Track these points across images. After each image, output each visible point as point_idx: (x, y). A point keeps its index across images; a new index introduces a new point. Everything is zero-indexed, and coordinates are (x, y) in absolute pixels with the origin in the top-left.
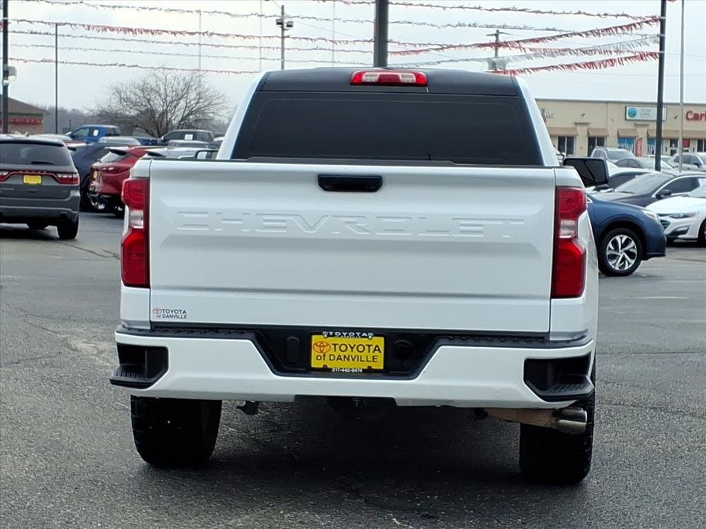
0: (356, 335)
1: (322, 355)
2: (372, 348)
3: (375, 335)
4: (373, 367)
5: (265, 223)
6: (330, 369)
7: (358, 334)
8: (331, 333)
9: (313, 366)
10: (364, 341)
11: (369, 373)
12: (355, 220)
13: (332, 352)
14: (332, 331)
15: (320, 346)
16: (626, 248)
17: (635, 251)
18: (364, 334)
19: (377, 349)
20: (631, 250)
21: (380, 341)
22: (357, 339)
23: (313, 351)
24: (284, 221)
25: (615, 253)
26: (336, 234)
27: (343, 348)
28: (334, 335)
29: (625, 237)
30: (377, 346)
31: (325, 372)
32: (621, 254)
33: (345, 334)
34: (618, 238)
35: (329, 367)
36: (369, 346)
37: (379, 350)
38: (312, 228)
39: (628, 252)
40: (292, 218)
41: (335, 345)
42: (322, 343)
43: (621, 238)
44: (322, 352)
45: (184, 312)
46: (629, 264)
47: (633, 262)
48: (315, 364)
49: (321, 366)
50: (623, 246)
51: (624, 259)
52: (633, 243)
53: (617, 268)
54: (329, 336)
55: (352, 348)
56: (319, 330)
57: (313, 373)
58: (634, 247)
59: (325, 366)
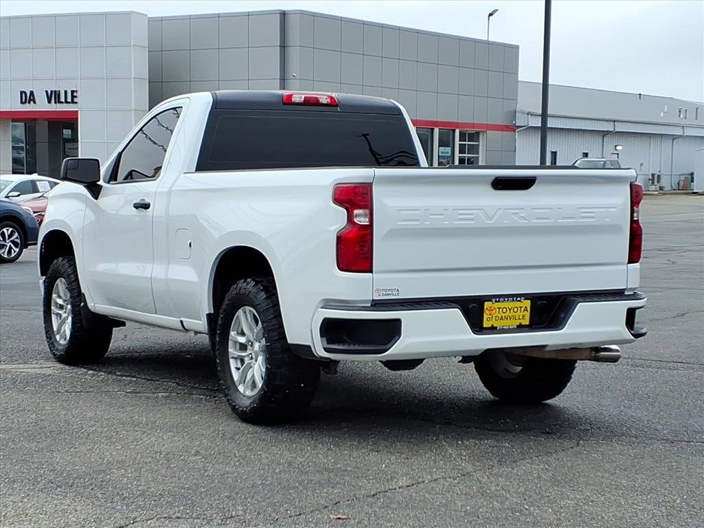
0: (513, 300)
1: (490, 317)
2: (523, 309)
3: (526, 299)
4: (523, 324)
5: (460, 216)
6: (496, 328)
7: (515, 299)
8: (497, 300)
9: (485, 326)
10: (518, 304)
11: (521, 328)
12: (518, 211)
13: (497, 314)
14: (498, 298)
15: (489, 310)
16: (11, 239)
17: (19, 241)
18: (519, 299)
19: (526, 310)
20: (16, 240)
21: (528, 303)
22: (513, 303)
23: (485, 314)
24: (472, 214)
25: (3, 243)
26: (506, 223)
27: (504, 310)
28: (499, 301)
29: (11, 229)
30: (526, 307)
31: (493, 330)
32: (9, 244)
33: (506, 299)
34: (5, 230)
35: (495, 326)
36: (521, 307)
37: (527, 310)
38: (491, 219)
39: (12, 242)
40: (478, 212)
41: (499, 308)
42: (491, 307)
43: (8, 230)
44: (490, 314)
45: (398, 290)
46: (15, 252)
47: (17, 250)
48: (486, 324)
49: (490, 326)
50: (10, 236)
51: (10, 248)
52: (16, 234)
53: (6, 256)
54: (496, 302)
55: (510, 310)
56: (489, 298)
57: (484, 331)
58: (17, 238)
59: (492, 325)
